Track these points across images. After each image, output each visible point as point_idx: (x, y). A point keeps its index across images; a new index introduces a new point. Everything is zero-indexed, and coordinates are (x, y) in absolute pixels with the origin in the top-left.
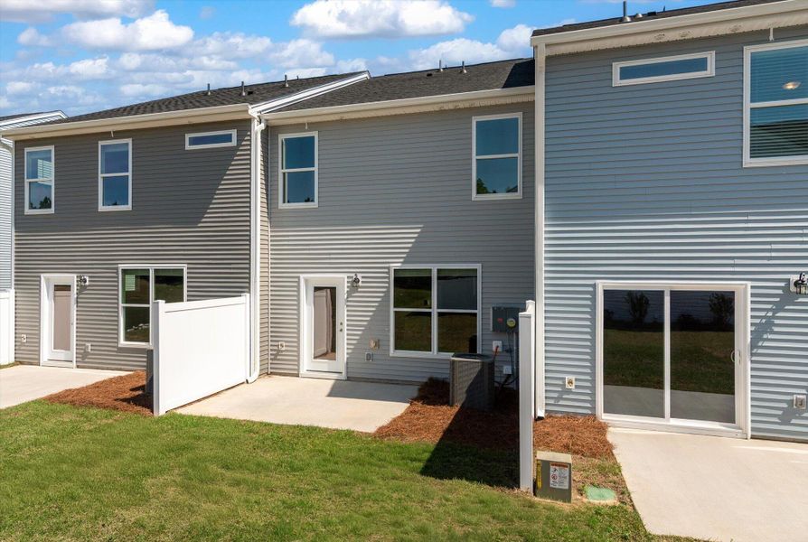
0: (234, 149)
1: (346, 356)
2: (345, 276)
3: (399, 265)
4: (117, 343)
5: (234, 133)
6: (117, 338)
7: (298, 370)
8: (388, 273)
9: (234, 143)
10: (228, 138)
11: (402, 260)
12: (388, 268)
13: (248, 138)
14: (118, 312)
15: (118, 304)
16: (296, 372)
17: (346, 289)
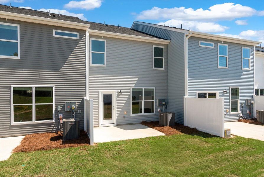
0: (79, 41)
1: (116, 118)
2: (116, 90)
3: (133, 87)
4: (10, 123)
5: (78, 34)
6: (10, 121)
7: (99, 125)
8: (130, 90)
9: (78, 38)
10: (76, 36)
11: (134, 86)
12: (130, 88)
13: (85, 37)
14: (10, 108)
15: (10, 104)
16: (98, 126)
17: (116, 95)
